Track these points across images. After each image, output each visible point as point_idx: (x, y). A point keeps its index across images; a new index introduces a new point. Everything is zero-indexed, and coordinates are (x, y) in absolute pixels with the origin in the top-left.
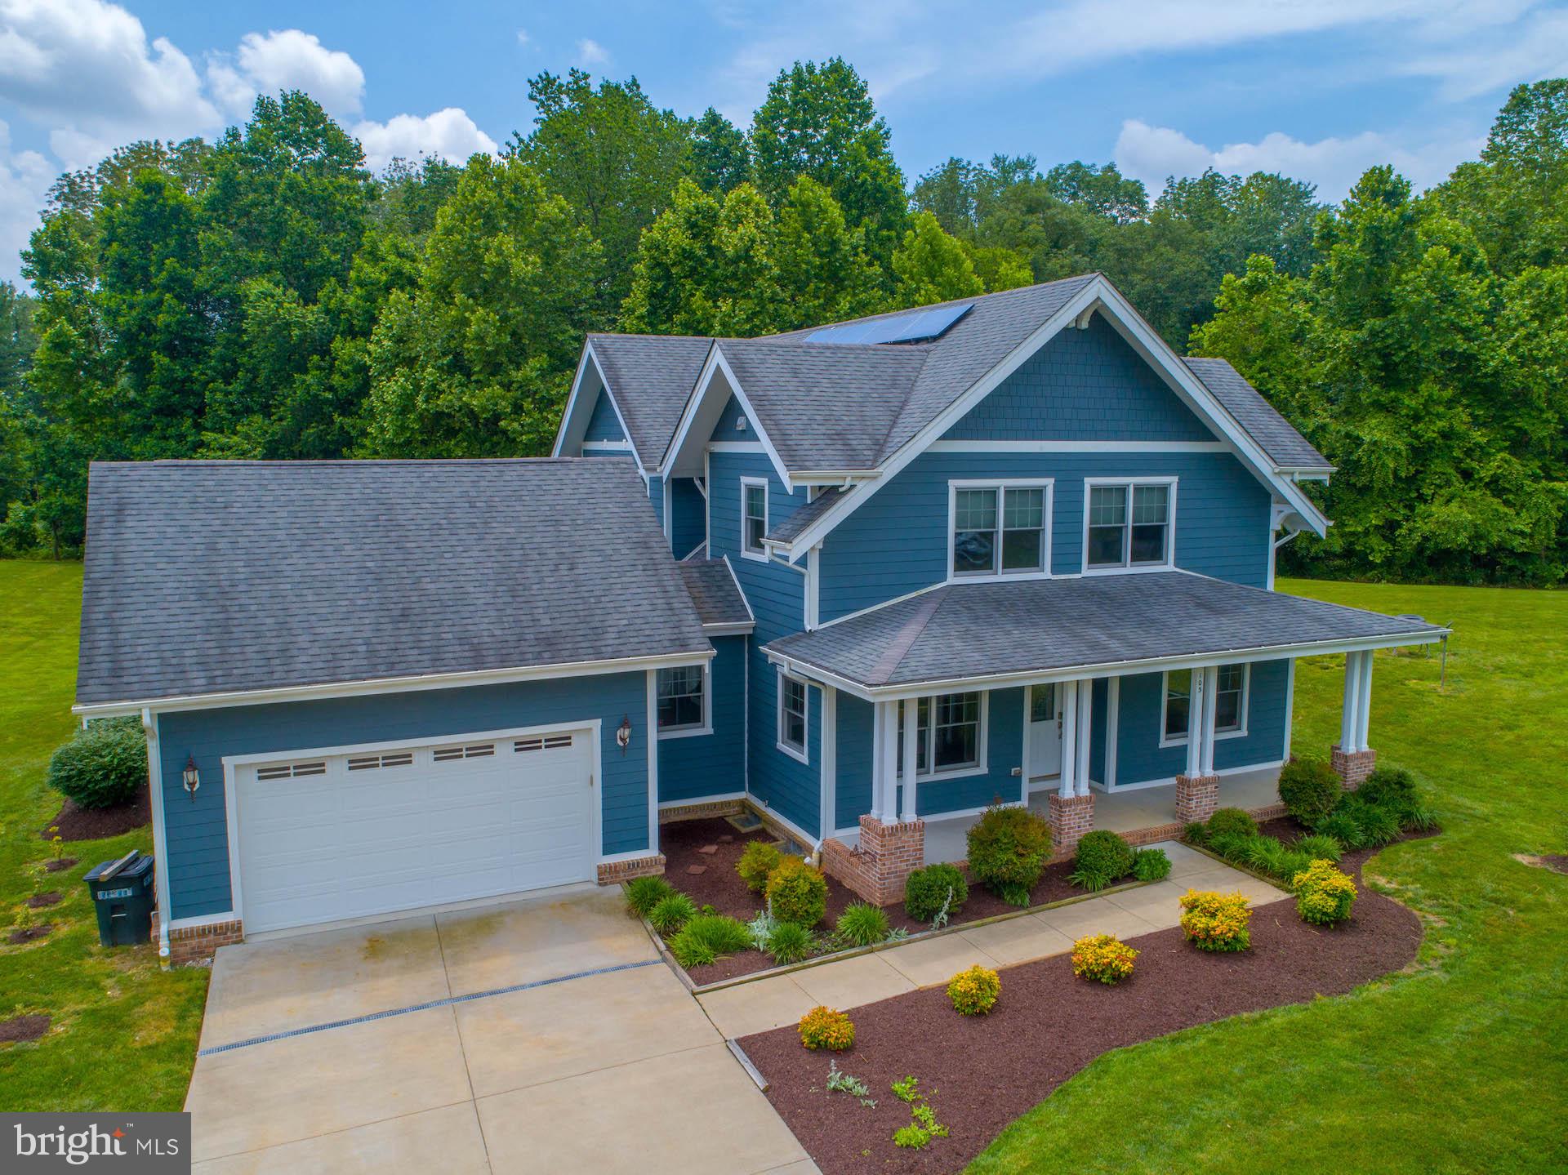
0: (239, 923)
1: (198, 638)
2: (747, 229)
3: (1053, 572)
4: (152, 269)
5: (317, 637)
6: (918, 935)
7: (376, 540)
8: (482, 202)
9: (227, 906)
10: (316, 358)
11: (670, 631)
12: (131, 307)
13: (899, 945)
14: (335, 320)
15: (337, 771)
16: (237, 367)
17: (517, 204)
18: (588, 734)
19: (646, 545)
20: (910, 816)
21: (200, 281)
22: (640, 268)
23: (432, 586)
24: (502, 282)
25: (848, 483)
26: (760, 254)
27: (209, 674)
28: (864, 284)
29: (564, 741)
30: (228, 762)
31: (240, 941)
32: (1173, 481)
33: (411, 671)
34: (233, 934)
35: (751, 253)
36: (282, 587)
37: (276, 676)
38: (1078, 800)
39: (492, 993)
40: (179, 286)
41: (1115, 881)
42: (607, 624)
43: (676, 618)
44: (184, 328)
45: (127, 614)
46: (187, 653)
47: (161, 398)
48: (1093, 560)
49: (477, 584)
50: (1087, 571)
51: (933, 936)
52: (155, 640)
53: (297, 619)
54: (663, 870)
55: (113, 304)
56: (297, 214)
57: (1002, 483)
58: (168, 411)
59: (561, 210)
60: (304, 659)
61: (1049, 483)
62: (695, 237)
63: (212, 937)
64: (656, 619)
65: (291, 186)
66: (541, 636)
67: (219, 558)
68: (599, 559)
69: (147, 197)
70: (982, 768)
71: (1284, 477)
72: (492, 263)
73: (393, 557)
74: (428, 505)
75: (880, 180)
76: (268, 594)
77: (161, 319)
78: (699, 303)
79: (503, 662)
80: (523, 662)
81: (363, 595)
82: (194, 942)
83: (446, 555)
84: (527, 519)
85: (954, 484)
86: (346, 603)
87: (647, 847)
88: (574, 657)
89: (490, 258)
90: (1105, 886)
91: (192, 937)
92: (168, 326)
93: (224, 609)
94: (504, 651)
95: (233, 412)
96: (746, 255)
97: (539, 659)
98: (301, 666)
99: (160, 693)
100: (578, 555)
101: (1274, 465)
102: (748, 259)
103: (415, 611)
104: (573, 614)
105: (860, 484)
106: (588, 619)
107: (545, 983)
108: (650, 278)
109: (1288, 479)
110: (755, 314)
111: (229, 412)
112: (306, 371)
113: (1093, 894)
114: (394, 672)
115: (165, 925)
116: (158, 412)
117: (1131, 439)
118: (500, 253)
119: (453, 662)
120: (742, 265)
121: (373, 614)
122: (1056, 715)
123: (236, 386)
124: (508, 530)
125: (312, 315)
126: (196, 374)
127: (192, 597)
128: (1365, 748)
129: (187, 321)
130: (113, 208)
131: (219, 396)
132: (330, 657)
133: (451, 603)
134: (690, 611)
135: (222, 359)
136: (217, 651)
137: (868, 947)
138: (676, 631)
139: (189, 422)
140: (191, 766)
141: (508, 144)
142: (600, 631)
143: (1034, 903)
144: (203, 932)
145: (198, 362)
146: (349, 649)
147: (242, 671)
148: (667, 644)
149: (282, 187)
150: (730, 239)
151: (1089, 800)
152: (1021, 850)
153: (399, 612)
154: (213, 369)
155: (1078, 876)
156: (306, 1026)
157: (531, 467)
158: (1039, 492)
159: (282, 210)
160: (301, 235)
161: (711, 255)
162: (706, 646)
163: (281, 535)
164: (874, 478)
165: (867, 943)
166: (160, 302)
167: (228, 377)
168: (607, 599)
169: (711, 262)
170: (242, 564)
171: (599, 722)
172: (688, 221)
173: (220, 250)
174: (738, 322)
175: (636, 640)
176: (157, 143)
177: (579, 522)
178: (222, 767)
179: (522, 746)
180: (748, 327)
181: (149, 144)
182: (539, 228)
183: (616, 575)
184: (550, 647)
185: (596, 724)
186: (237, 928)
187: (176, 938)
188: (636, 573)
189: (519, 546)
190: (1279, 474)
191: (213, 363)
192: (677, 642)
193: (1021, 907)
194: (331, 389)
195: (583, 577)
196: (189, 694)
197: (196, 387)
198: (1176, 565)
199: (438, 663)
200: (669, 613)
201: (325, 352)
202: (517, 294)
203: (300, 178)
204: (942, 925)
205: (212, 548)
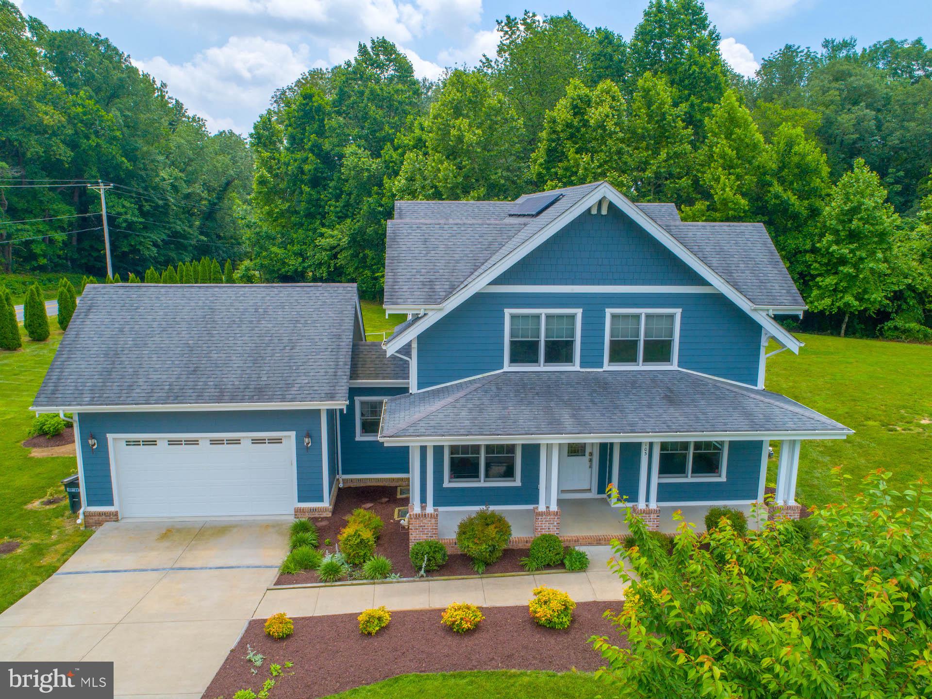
0: (117, 512)
1: (96, 377)
2: (605, 109)
3: (581, 367)
4: (305, 141)
5: (148, 380)
6: (405, 579)
7: (199, 329)
8: (454, 100)
9: (111, 503)
10: (376, 188)
11: (328, 388)
12: (295, 160)
13: (391, 583)
14: (387, 167)
15: (162, 445)
16: (342, 192)
17: (473, 99)
18: (290, 438)
19: (339, 337)
20: (430, 509)
21: (327, 146)
22: (544, 134)
23: (216, 355)
24: (460, 146)
25: (422, 313)
26: (610, 126)
27: (92, 395)
28: (680, 141)
29: (278, 441)
30: (110, 437)
31: (117, 520)
32: (678, 312)
33: (184, 401)
34: (114, 517)
35: (605, 124)
36: (144, 352)
37: (122, 399)
38: (548, 513)
39: (190, 569)
40: (316, 149)
41: (548, 566)
42: (296, 382)
43: (336, 381)
44: (318, 172)
45: (70, 363)
46: (88, 385)
47: (308, 209)
48: (612, 360)
49: (239, 355)
50: (607, 367)
51: (414, 581)
52: (76, 377)
53: (143, 370)
54: (330, 515)
55: (286, 160)
56: (373, 108)
57: (543, 312)
58: (310, 216)
59: (499, 101)
60: (138, 391)
61: (579, 312)
62: (575, 114)
63: (104, 517)
64: (324, 381)
65: (372, 92)
66: (258, 386)
67: (122, 336)
68: (310, 344)
69: (304, 102)
70: (517, 482)
71: (761, 312)
72: (454, 136)
73: (203, 339)
74: (233, 310)
75: (704, 70)
76: (136, 356)
77: (307, 167)
78: (572, 155)
79: (232, 400)
80: (242, 400)
81: (180, 359)
82: (96, 518)
83: (230, 339)
84: (282, 319)
85: (508, 312)
86: (170, 362)
87: (322, 501)
88: (270, 400)
89: (454, 132)
90: (537, 569)
91: (95, 516)
92: (310, 171)
93: (113, 363)
94: (235, 394)
95: (339, 218)
96: (601, 126)
97: (251, 399)
98: (135, 395)
99: (68, 403)
100: (300, 341)
101: (751, 304)
102: (604, 128)
103: (201, 369)
104: (280, 375)
105: (430, 313)
106: (288, 378)
107: (217, 568)
108: (548, 140)
109: (764, 314)
110: (606, 162)
111: (336, 217)
112: (370, 195)
113: (528, 573)
114: (176, 401)
115: (84, 508)
116: (306, 216)
117: (643, 284)
118: (459, 129)
119: (208, 398)
120: (599, 131)
121: (180, 369)
122: (587, 454)
123: (340, 204)
124: (269, 325)
125: (375, 164)
126: (322, 196)
127: (102, 356)
128: (792, 502)
129: (319, 168)
130: (289, 107)
131: (332, 208)
132: (150, 391)
133: (221, 365)
134: (345, 377)
135: (335, 188)
136: (101, 384)
137: (372, 581)
138: (332, 388)
139: (318, 222)
140: (93, 437)
141: (481, 61)
142: (290, 386)
143: (487, 572)
144: (100, 514)
145: (325, 190)
146: (160, 387)
147: (108, 395)
148: (323, 395)
149: (367, 92)
150: (594, 115)
151: (556, 514)
152: (476, 540)
153: (193, 369)
154: (330, 193)
155: (525, 560)
156: (103, 570)
157: (298, 289)
158: (573, 317)
159: (367, 106)
160: (375, 119)
161: (584, 126)
162: (344, 399)
163: (155, 324)
164: (440, 310)
165: (372, 579)
166: (307, 158)
167: (338, 198)
168: (303, 367)
169: (583, 130)
170: (131, 339)
171: (294, 433)
172: (572, 104)
173: (335, 129)
174: (593, 168)
175: (307, 392)
176: (321, 69)
177: (309, 322)
178: (107, 439)
179: (255, 441)
180: (599, 171)
181: (317, 69)
182: (485, 113)
183: (314, 354)
184: (260, 394)
185: (293, 434)
186: (116, 514)
187: (87, 515)
188: (326, 353)
189: (270, 335)
190: (755, 310)
191: (330, 191)
192: (329, 395)
193: (477, 573)
194: (381, 206)
195: (296, 354)
196: (81, 405)
197: (322, 203)
198: (679, 366)
199: (199, 399)
200: (333, 377)
201: (380, 185)
202: (468, 153)
203: (377, 87)
204: (422, 576)
205: (121, 331)
